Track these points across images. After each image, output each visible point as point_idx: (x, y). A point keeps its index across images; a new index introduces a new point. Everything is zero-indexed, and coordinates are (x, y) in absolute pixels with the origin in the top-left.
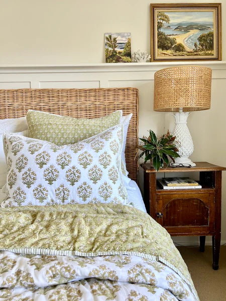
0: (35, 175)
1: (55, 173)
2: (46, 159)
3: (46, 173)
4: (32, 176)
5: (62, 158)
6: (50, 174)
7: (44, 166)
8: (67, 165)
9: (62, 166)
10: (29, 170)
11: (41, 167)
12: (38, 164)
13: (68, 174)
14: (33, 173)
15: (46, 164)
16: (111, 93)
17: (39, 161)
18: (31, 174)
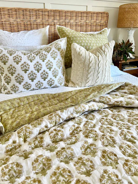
0: (23, 77)
1: (35, 75)
2: (27, 67)
3: (29, 75)
4: (21, 78)
5: (37, 66)
6: (32, 76)
7: (27, 72)
8: (40, 70)
9: (38, 71)
10: (19, 74)
11: (26, 72)
12: (23, 71)
13: (41, 75)
14: (21, 76)
15: (28, 70)
16: (95, 15)
17: (23, 69)
18: (20, 77)
